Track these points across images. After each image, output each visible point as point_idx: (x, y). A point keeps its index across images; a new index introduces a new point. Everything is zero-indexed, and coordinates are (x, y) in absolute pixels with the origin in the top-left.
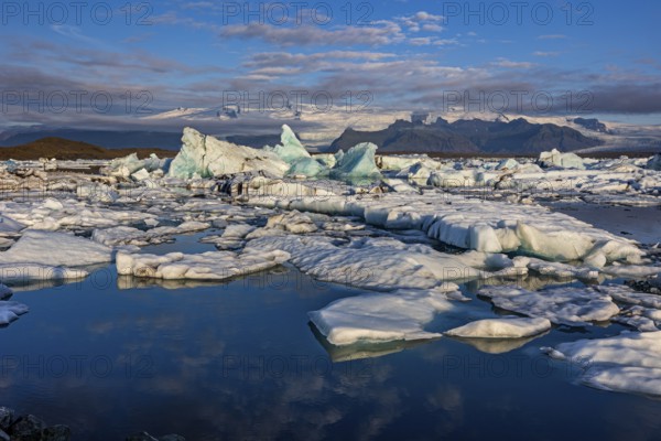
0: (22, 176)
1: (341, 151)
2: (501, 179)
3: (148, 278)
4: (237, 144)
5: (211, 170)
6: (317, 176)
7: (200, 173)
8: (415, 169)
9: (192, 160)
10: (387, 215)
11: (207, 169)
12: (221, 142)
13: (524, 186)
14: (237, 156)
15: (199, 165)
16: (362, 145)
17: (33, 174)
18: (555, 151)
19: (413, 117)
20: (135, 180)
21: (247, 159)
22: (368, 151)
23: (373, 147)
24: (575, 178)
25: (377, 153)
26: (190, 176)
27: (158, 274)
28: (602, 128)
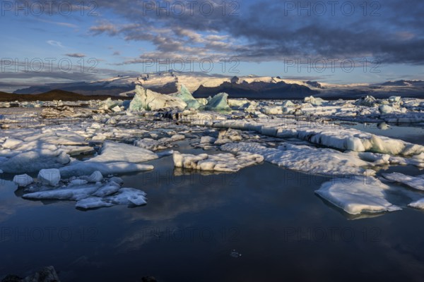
0: (60, 110)
1: (210, 97)
2: (296, 110)
3: (192, 169)
4: (162, 93)
5: (150, 106)
6: (199, 109)
7: (144, 107)
8: (247, 105)
9: (140, 101)
10: (277, 130)
11: (148, 105)
12: (154, 93)
13: (308, 114)
14: (162, 100)
15: (144, 104)
16: (221, 94)
17: (66, 109)
18: (311, 97)
19: (231, 80)
20: (113, 111)
21: (167, 101)
22: (224, 97)
23: (226, 95)
24: (331, 110)
25: (229, 98)
26: (140, 109)
27: (198, 167)
28: (319, 86)
